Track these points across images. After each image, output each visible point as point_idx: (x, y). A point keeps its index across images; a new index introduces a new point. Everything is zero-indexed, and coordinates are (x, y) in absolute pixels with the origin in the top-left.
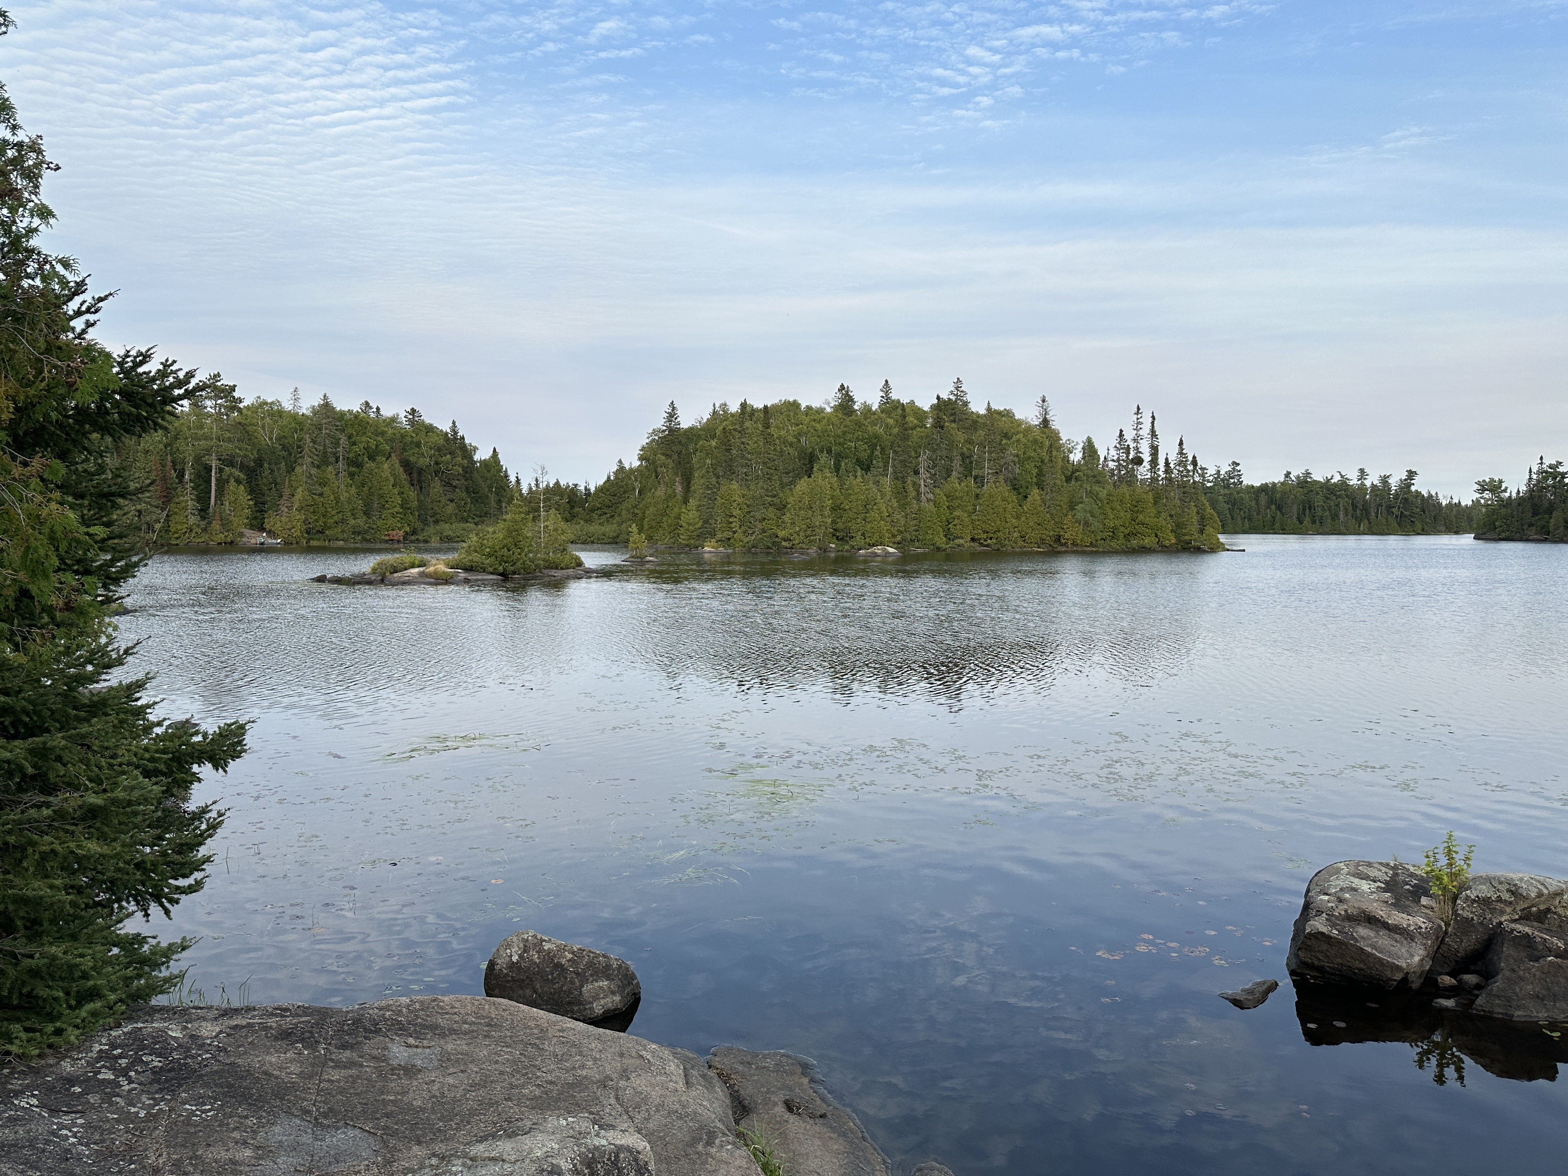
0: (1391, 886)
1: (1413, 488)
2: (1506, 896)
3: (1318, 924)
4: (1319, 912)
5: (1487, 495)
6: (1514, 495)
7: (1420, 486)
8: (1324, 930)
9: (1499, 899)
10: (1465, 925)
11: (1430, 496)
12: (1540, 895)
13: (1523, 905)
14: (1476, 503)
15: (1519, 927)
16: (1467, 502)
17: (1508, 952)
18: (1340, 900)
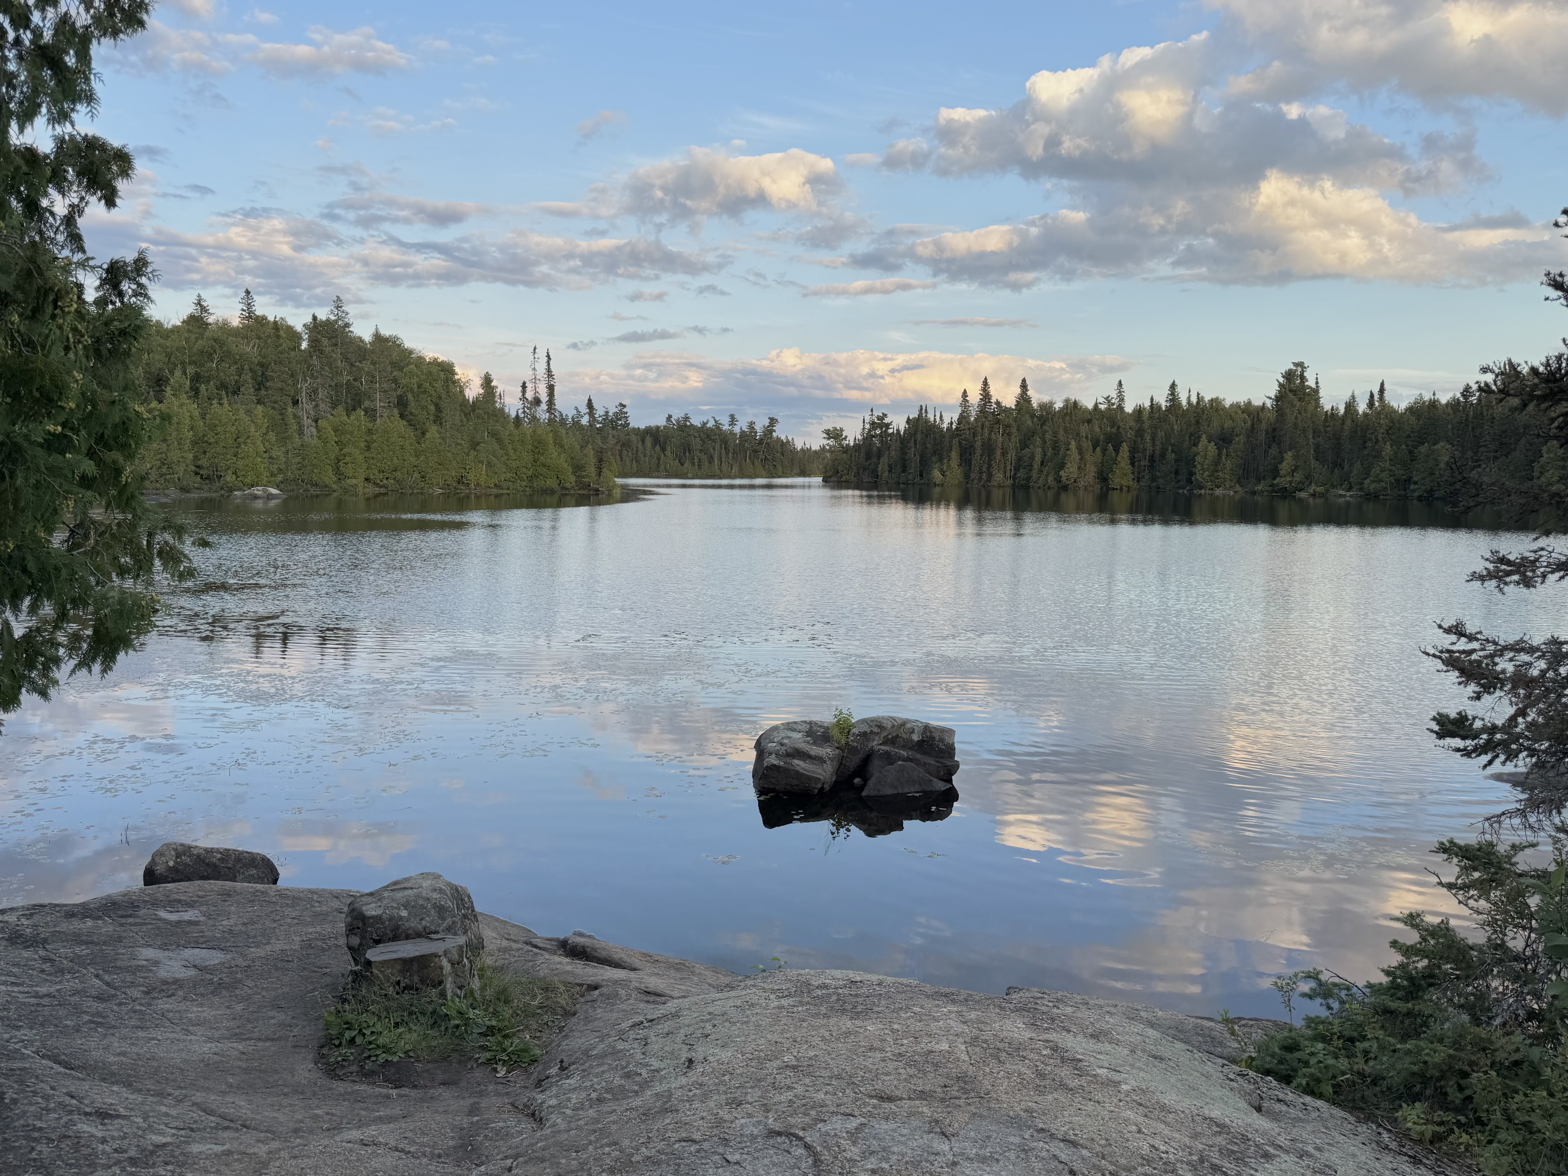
0: (810, 733)
1: (774, 435)
2: (876, 730)
3: (773, 760)
4: (770, 754)
5: (832, 442)
6: (852, 444)
7: (780, 433)
8: (776, 762)
9: (871, 732)
10: (853, 750)
11: (788, 442)
12: (893, 726)
13: (885, 734)
14: (823, 449)
15: (883, 747)
16: (816, 447)
17: (876, 763)
18: (782, 745)
